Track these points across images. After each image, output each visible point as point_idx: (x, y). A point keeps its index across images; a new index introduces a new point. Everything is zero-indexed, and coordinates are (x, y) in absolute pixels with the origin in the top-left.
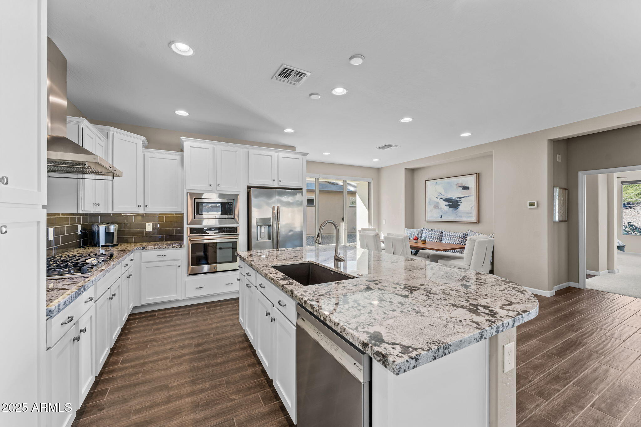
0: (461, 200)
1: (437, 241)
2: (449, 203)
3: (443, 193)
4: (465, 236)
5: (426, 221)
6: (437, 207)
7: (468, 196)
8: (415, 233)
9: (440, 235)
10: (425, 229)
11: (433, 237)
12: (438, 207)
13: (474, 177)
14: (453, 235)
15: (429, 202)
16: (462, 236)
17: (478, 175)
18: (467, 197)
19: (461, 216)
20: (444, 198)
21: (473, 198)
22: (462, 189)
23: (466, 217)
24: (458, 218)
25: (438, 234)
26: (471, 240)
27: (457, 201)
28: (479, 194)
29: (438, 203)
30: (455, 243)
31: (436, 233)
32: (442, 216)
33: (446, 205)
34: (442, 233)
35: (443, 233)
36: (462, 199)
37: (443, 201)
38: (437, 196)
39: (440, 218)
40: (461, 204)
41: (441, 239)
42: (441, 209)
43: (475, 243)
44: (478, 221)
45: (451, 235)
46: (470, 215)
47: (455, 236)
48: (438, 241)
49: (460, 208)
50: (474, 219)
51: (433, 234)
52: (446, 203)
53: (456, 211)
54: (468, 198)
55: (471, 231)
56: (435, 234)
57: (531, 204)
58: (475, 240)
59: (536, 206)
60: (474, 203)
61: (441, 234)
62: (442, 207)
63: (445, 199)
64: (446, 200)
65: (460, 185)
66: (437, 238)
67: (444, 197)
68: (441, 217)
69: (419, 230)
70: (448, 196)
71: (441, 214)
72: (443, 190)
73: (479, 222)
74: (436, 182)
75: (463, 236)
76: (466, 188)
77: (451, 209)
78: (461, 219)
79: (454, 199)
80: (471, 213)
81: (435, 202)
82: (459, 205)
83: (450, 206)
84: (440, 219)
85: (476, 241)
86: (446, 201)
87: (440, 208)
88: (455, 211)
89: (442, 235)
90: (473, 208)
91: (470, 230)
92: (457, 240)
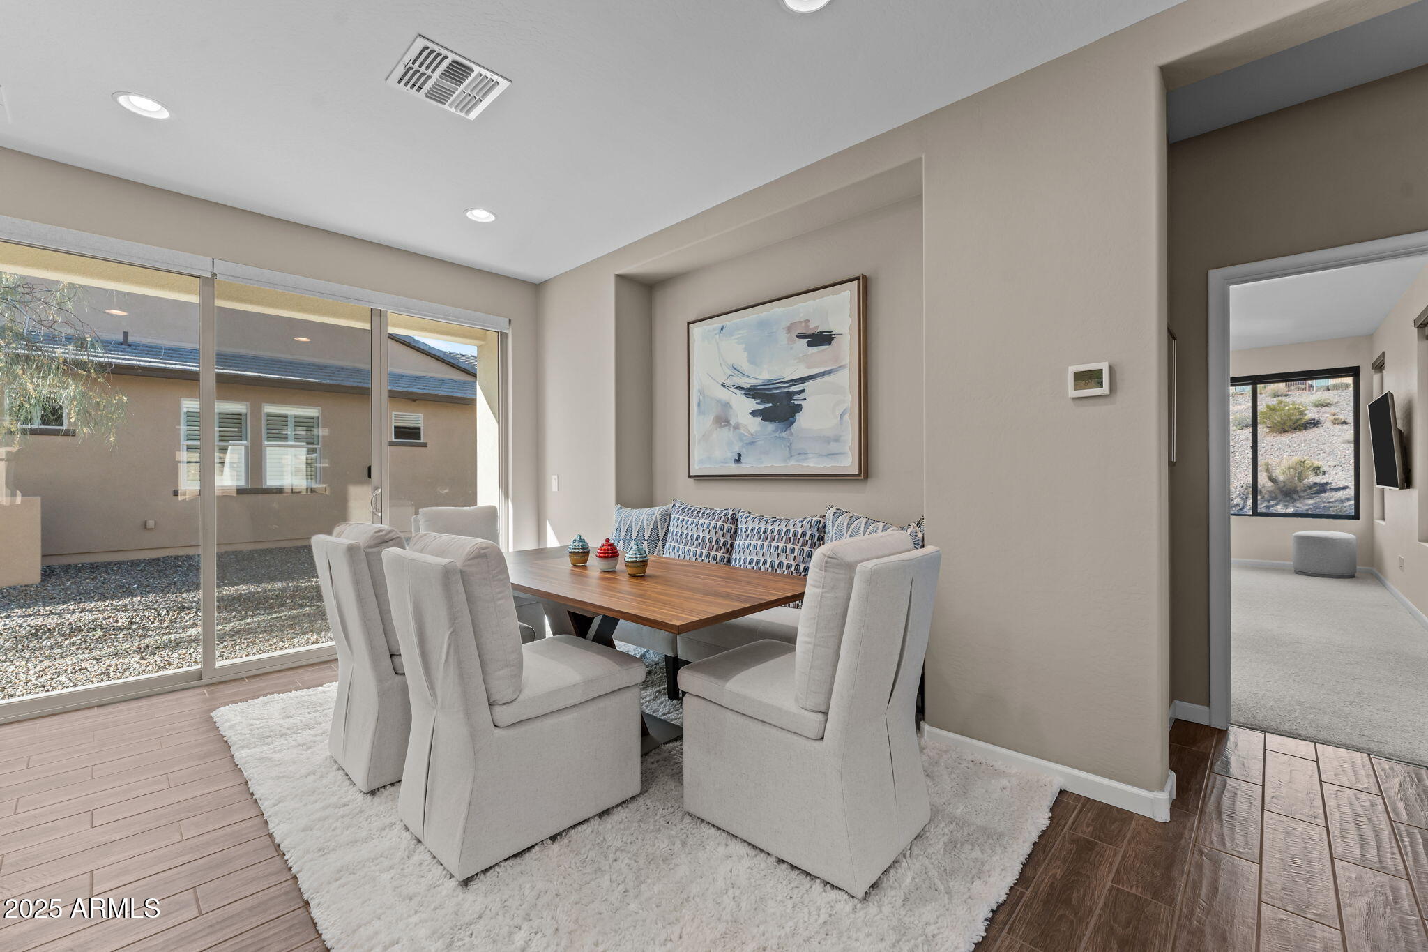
0: (803, 391)
1: (715, 557)
2: (763, 402)
3: (745, 366)
4: (817, 535)
5: (690, 476)
6: (723, 421)
7: (830, 372)
8: (643, 522)
9: (730, 530)
10: (678, 505)
11: (704, 539)
12: (727, 422)
13: (848, 294)
14: (772, 531)
15: (699, 405)
16: (803, 535)
17: (864, 285)
18: (823, 374)
19: (803, 454)
20: (748, 386)
21: (847, 379)
22: (809, 344)
23: (821, 455)
24: (792, 462)
25: (722, 528)
26: (832, 562)
27: (790, 395)
28: (866, 363)
29: (726, 406)
30: (777, 562)
31: (712, 523)
32: (739, 455)
33: (754, 413)
34: (734, 520)
35: (739, 520)
36: (807, 385)
37: (744, 398)
38: (723, 380)
39: (733, 465)
40: (803, 403)
41: (732, 545)
42: (737, 427)
43: (851, 581)
44: (865, 471)
45: (765, 531)
46: (834, 447)
47: (779, 532)
48: (720, 554)
49: (803, 420)
50: (849, 463)
51: (703, 525)
52: (753, 405)
53: (788, 432)
54: (827, 378)
55: (838, 513)
56: (709, 528)
57: (1088, 378)
58: (850, 567)
59: (1105, 389)
60: (850, 399)
61: (733, 527)
62: (740, 421)
63: (753, 388)
64: (754, 392)
65: (802, 331)
66: (718, 542)
67: (746, 383)
68: (738, 461)
69: (657, 511)
70: (761, 375)
71: (737, 449)
72: (746, 354)
73: (867, 476)
74: (721, 325)
75: (808, 533)
76: (822, 339)
77: (771, 427)
78: (805, 464)
79: (780, 388)
80: (837, 439)
81: (719, 401)
82: (798, 408)
83: (766, 415)
84: (733, 469)
85: (859, 568)
86: (754, 397)
87: (733, 422)
88: (784, 435)
89: (736, 532)
90: (846, 417)
91: (834, 509)
92: (784, 550)
